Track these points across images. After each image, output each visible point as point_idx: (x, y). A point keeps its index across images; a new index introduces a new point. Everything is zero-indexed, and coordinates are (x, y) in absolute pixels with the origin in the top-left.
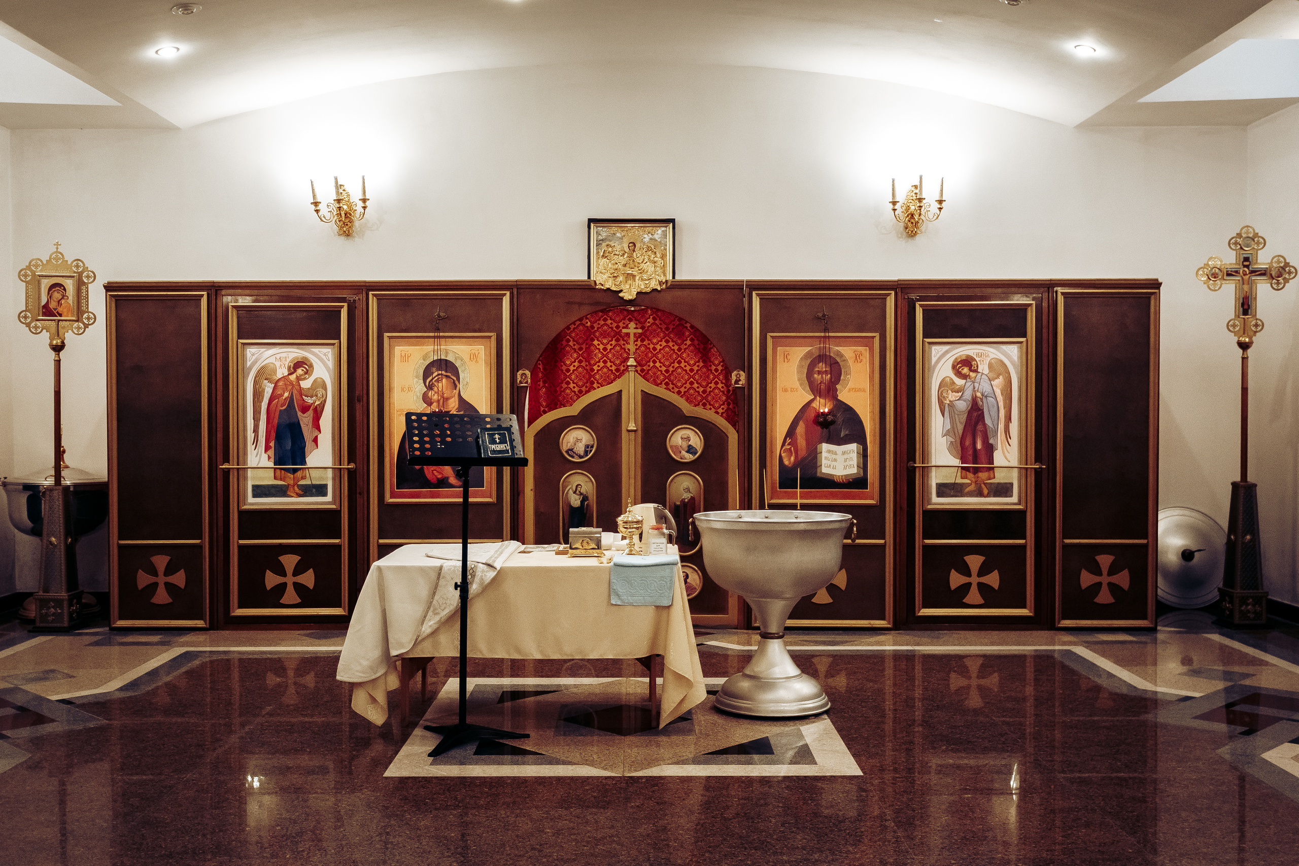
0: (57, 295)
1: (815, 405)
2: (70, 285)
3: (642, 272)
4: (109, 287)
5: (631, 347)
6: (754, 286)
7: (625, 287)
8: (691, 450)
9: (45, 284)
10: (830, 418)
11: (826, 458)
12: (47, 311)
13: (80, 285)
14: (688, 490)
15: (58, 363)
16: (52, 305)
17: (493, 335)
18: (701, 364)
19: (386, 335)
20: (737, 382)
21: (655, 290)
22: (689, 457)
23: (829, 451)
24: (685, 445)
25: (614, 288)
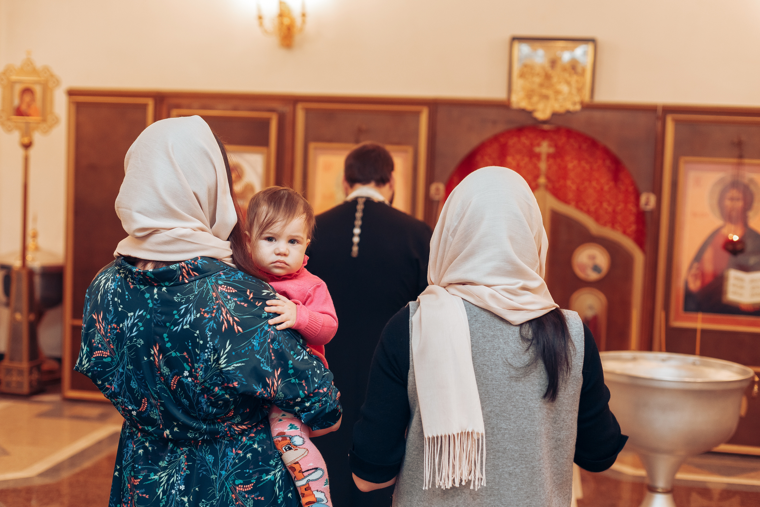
0: (27, 98)
1: (725, 231)
2: (38, 90)
3: (558, 92)
4: (71, 93)
5: (543, 166)
6: (669, 110)
7: (540, 106)
8: (596, 268)
9: (18, 88)
10: (739, 246)
11: (734, 285)
12: (19, 112)
13: (47, 89)
14: (591, 308)
15: (26, 160)
16: (24, 107)
17: (410, 149)
18: (612, 184)
19: (312, 146)
20: (647, 204)
21: (568, 112)
22: (593, 276)
23: (737, 279)
24: (590, 263)
25: (529, 108)
